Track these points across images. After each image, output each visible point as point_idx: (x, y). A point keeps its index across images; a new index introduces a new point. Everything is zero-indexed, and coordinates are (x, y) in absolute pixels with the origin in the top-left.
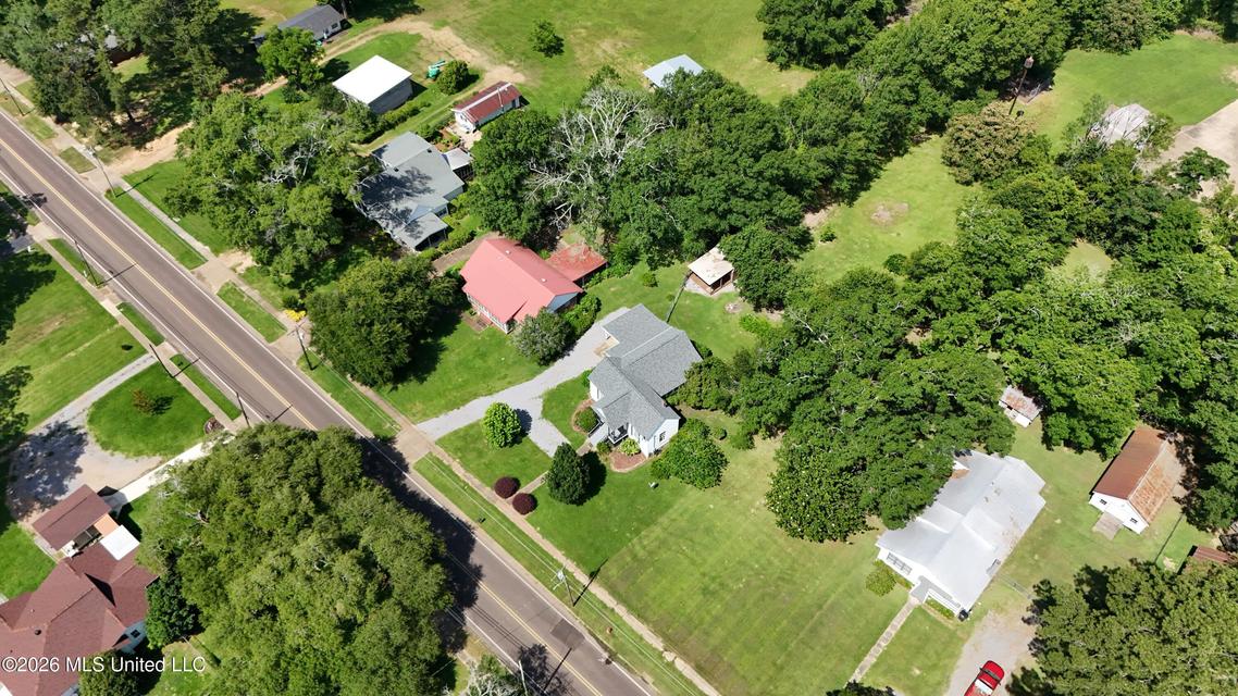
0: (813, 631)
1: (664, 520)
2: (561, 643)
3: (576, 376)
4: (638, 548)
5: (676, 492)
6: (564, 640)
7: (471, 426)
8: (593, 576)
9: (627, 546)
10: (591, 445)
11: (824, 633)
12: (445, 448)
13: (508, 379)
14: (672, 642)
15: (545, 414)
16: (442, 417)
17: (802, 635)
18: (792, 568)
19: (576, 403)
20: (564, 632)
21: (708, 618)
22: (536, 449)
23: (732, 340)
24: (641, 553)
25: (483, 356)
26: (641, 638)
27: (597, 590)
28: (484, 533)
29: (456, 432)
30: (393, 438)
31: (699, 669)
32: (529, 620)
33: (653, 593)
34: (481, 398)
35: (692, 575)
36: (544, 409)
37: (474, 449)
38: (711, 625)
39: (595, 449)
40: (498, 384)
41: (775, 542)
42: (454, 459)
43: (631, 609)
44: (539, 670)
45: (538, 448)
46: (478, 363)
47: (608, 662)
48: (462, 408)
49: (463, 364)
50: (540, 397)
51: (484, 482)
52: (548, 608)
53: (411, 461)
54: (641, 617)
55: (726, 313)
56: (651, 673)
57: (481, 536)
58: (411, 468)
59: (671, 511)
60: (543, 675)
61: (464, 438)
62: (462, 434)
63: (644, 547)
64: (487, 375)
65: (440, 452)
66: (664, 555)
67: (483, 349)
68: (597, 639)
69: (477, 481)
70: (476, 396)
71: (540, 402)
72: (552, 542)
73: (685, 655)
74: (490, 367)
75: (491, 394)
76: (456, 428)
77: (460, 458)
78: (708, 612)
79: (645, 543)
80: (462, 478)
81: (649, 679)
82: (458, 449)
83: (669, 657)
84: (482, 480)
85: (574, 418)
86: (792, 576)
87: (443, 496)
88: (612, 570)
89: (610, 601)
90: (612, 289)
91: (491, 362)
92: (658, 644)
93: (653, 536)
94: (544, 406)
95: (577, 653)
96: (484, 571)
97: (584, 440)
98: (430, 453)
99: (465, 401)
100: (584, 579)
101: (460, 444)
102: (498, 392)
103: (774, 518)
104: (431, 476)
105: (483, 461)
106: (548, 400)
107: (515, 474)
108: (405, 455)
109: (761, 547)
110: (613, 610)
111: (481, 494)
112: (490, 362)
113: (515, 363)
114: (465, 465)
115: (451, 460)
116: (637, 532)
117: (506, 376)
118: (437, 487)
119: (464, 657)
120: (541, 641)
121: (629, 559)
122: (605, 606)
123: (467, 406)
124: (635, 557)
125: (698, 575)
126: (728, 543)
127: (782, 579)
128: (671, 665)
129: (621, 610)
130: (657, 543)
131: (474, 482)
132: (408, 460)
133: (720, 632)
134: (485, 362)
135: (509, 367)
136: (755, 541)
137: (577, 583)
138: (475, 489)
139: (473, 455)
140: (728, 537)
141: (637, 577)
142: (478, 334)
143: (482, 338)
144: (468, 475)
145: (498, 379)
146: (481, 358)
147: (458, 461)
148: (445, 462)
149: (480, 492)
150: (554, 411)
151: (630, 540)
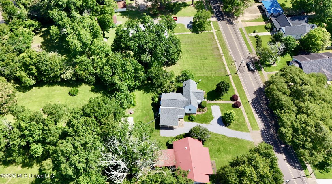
2: (244, 69)
3: (195, 123)
7: (236, 129)
8: (228, 76)
9: (215, 76)
11: (189, 41)
12: (248, 128)
13: (216, 137)
14: (220, 56)
15: (212, 118)
16: (244, 139)
17: (194, 43)
19: (201, 115)
20: (242, 70)
22: (222, 111)
24: (213, 73)
25: (219, 151)
26: (226, 60)
27: (229, 72)
29: (242, 131)
31: (218, 50)
32: (248, 77)
33: (217, 65)
34: (228, 136)
35: (206, 63)
36: (212, 120)
37: (239, 122)
38: (210, 54)
39: (206, 100)
40: (219, 137)
43: (224, 65)
45: (221, 110)
46: (222, 149)
47: (236, 61)
48: (236, 137)
49: (227, 152)
50: (210, 124)
52: (242, 77)
53: (259, 132)
54: (223, 62)
56: (228, 55)
58: (260, 130)
59: (199, 76)
61: (240, 127)
62: (240, 129)
63: (212, 74)
64: (221, 143)
65: (250, 127)
66: (208, 69)
67: (217, 153)
69: (243, 113)
70: (229, 138)
71: (211, 123)
72: (233, 87)
73: (220, 53)
74: (219, 145)
75: (224, 135)
77: (245, 122)
78: (208, 56)
80: (247, 116)
82: (244, 125)
83: (223, 55)
84: (242, 113)
85: (205, 112)
87: (255, 116)
88: (223, 74)
89: (228, 69)
92: (223, 57)
93: (208, 74)
94: (211, 121)
97: (208, 104)
98: (253, 130)
99: (233, 139)
100: (230, 76)
101: (242, 127)
102: (222, 135)
104: (255, 123)
105: (238, 117)
106: (208, 122)
107: (232, 108)
108: (260, 135)
110: (228, 68)
111: (244, 109)
112: (218, 147)
114: (244, 119)
116: (211, 77)
117: (216, 138)
118: (255, 120)
119: (267, 79)
120: (248, 72)
121: (217, 73)
122: (229, 69)
123: (233, 137)
124: (215, 73)
126: (193, 63)
127: (188, 51)
128: (223, 53)
129: (226, 66)
130: (208, 72)
131: (244, 113)
133: (209, 52)
134: (219, 148)
135: (213, 141)
136: (187, 60)
137: (233, 77)
138: (245, 111)
139: (240, 121)
140: (191, 64)
141: (218, 70)
142: (215, 160)
143: (214, 158)
144: (245, 116)
145: (219, 139)
146: (219, 150)
147: (246, 122)
148: (250, 124)
149: (244, 110)
150: (209, 117)
151: (213, 76)
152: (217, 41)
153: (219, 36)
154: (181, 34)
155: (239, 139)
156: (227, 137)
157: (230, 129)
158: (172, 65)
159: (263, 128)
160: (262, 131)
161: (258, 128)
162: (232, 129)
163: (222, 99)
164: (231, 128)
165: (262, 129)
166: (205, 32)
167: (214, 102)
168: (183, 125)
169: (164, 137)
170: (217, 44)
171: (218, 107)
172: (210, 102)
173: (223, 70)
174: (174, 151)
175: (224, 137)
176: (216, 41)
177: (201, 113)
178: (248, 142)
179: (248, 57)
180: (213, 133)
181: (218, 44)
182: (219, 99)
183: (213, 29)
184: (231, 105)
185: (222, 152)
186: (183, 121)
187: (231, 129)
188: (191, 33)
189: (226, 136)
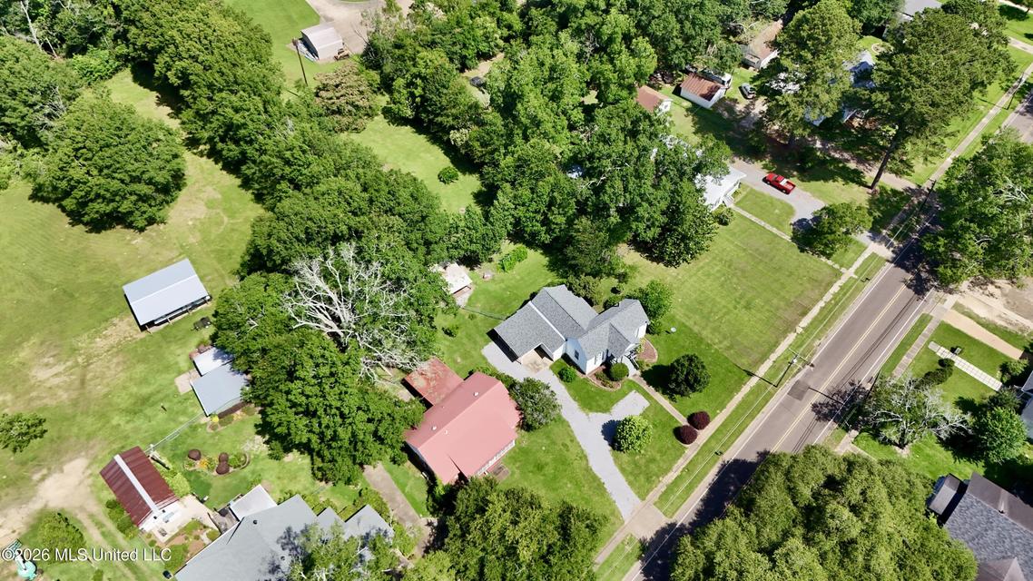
0: (761, 254)
1: (696, 329)
2: (807, 394)
3: (564, 386)
4: (721, 346)
5: (672, 320)
6: (804, 392)
7: (623, 470)
8: (751, 374)
9: (722, 352)
10: (635, 375)
11: (762, 249)
12: (648, 492)
13: (568, 443)
14: (790, 327)
15: (606, 410)
16: (614, 498)
17: (767, 260)
18: (721, 260)
19: (592, 386)
20: (798, 392)
21: (767, 307)
23: (522, 279)
24: (726, 343)
25: (540, 467)
26: (791, 345)
27: (763, 370)
28: (728, 452)
29: (630, 483)
30: (640, 541)
31: (804, 314)
32: (795, 416)
33: (756, 338)
34: (590, 465)
35: (737, 315)
36: (600, 411)
37: (647, 466)
38: (771, 306)
39: (639, 373)
40: (573, 450)
41: (702, 267)
42: (659, 481)
43: (771, 351)
44: (830, 408)
45: (642, 415)
46: (549, 470)
47: (812, 365)
48: (602, 481)
49: (551, 484)
50: (588, 415)
51: (681, 456)
52: (781, 403)
53: (663, 521)
54: (776, 344)
55: (493, 280)
56: (813, 341)
57: (730, 455)
58: (671, 521)
59: (687, 324)
60: (833, 405)
61: (636, 476)
62: (631, 478)
63: (720, 342)
64: (562, 461)
65: (654, 494)
66: (724, 329)
67: (530, 468)
68: (797, 373)
69: (680, 461)
70: (588, 470)
71: (592, 414)
72: (729, 402)
73: (796, 322)
74: (555, 460)
75: (586, 456)
76: (626, 483)
77: (658, 477)
78: (763, 307)
79: (717, 341)
80: (678, 473)
81: (817, 342)
82: (648, 479)
83: (799, 330)
84: (677, 458)
85: (607, 389)
86: (726, 261)
87: (697, 490)
88: (744, 362)
89: (767, 364)
90: (459, 360)
91: (549, 458)
92: (791, 337)
93: (710, 336)
94: (597, 411)
95: (811, 384)
96: (761, 450)
97: (631, 381)
98: (655, 504)
99: (595, 478)
100: (754, 381)
101: (642, 478)
102: (582, 451)
103: (684, 265)
104: (678, 501)
105: (658, 458)
106: (590, 408)
107: (670, 432)
108: (658, 528)
109: (708, 275)
110: (774, 362)
111: (693, 456)
112: (548, 460)
113: (548, 437)
114: (666, 472)
115: (661, 484)
116: (708, 345)
117: (565, 445)
118: (688, 495)
120: (808, 407)
121: (732, 351)
122: (773, 366)
123: (599, 476)
124: (729, 348)
125: (736, 311)
126: (708, 292)
127: (729, 266)
128: (805, 329)
129: (773, 357)
130: (716, 334)
131: (681, 463)
132: (663, 524)
133: (775, 301)
134: (547, 464)
135: (554, 443)
136: (704, 278)
137: (758, 385)
138: (688, 462)
139: (653, 467)
140: (703, 292)
141: (745, 347)
142: (513, 473)
143: (518, 468)
144: (674, 468)
145: (568, 450)
146: (542, 467)
147: (661, 479)
148: (663, 490)
149: (691, 458)
150: (601, 403)
151: (716, 350)
152: (828, 297)
153: (848, 292)
154: (763, 224)
155: (605, 489)
156: (587, 464)
157: (612, 458)
158: (661, 265)
159: (682, 524)
160: (672, 525)
161: (673, 514)
162: (615, 462)
163: (672, 399)
164: (616, 459)
165: (679, 524)
166: (823, 259)
167: (651, 390)
168: (538, 370)
169: (484, 358)
170: (818, 301)
171: (647, 404)
172: (643, 384)
173: (756, 356)
174: (460, 386)
175: (581, 458)
176: (822, 296)
177: (597, 383)
178: (614, 511)
179: (856, 383)
180: (572, 432)
181: (822, 304)
182: (667, 394)
183: (853, 269)
184: (676, 425)
185: (544, 475)
186: (546, 364)
187: (614, 460)
188: (788, 238)
189: (587, 460)
